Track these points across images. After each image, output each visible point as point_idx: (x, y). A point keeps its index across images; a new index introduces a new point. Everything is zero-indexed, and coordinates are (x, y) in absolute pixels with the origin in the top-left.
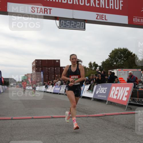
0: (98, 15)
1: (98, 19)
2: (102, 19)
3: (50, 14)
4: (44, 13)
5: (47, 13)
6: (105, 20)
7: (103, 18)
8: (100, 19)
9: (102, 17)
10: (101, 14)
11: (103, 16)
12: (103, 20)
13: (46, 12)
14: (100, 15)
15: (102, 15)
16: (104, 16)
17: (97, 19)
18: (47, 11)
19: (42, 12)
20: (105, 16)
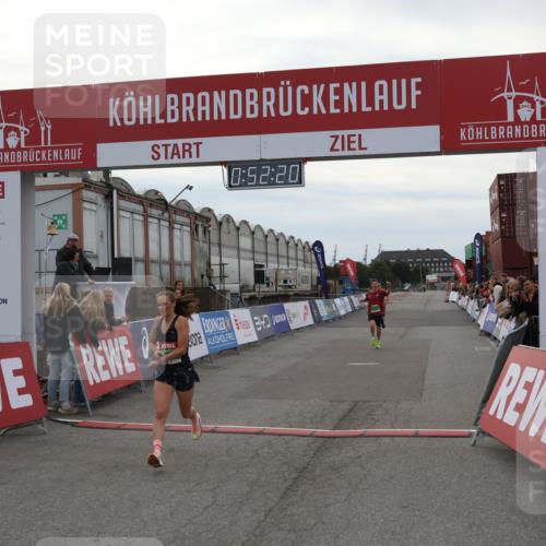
0: (337, 137)
1: (337, 150)
2: (349, 149)
3: (198, 156)
4: (184, 157)
5: (190, 156)
6: (360, 148)
7: (352, 146)
8: (343, 149)
9: (349, 142)
10: (346, 133)
11: (352, 139)
12: (354, 149)
13: (187, 154)
14: (343, 136)
15: (349, 136)
16: (356, 139)
17: (332, 149)
18: (189, 151)
19: (178, 154)
20: (360, 136)
